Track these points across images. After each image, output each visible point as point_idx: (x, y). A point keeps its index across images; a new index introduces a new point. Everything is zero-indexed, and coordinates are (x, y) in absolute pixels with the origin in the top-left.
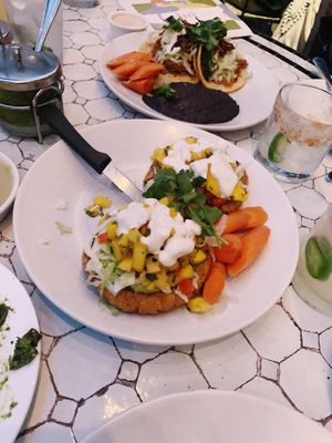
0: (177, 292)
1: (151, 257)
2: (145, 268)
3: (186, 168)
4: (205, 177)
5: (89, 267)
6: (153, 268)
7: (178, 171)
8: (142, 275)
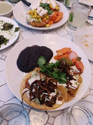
0: (43, 22)
1: (38, 15)
2: (37, 17)
3: (46, 3)
4: (49, 4)
5: (27, 18)
6: (38, 17)
7: (44, 3)
8: (36, 18)
